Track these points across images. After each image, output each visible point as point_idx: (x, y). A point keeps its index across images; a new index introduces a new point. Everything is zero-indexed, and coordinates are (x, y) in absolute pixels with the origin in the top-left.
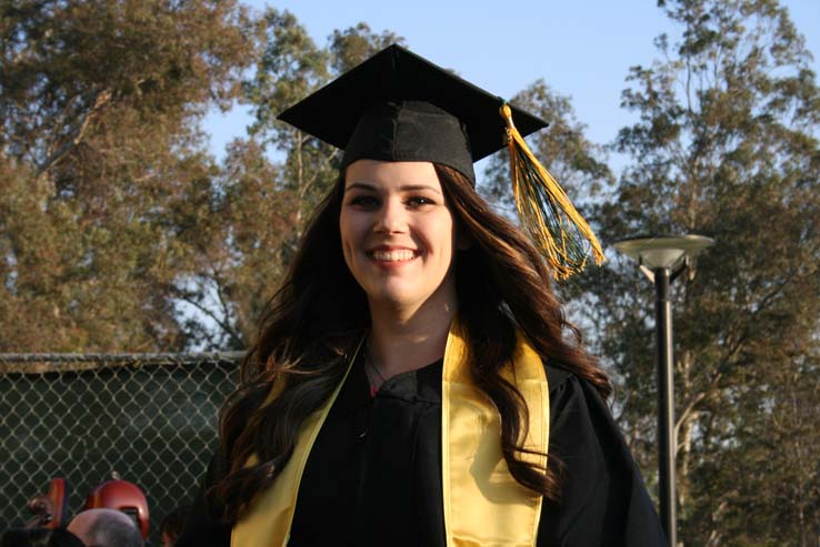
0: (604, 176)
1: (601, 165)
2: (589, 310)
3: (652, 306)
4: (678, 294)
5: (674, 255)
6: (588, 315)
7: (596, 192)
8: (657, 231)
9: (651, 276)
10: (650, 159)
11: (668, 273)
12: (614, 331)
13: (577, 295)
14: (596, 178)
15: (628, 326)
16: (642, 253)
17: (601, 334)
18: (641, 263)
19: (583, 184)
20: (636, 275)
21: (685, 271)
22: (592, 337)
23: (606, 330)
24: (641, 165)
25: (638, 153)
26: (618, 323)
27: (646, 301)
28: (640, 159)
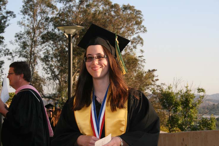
0: (55, 9)
1: (54, 6)
2: (51, 45)
3: (67, 45)
4: (74, 42)
5: (73, 31)
6: (50, 47)
7: (53, 13)
8: (69, 24)
9: (67, 36)
10: (68, 5)
11: (72, 36)
12: (57, 51)
13: (47, 41)
14: (53, 10)
15: (61, 50)
16: (65, 30)
17: (54, 52)
18: (65, 33)
19: (50, 11)
20: (63, 36)
21: (76, 35)
22: (51, 53)
23: (55, 50)
24: (65, 7)
25: (65, 3)
26: (58, 49)
27: (66, 43)
28: (65, 5)
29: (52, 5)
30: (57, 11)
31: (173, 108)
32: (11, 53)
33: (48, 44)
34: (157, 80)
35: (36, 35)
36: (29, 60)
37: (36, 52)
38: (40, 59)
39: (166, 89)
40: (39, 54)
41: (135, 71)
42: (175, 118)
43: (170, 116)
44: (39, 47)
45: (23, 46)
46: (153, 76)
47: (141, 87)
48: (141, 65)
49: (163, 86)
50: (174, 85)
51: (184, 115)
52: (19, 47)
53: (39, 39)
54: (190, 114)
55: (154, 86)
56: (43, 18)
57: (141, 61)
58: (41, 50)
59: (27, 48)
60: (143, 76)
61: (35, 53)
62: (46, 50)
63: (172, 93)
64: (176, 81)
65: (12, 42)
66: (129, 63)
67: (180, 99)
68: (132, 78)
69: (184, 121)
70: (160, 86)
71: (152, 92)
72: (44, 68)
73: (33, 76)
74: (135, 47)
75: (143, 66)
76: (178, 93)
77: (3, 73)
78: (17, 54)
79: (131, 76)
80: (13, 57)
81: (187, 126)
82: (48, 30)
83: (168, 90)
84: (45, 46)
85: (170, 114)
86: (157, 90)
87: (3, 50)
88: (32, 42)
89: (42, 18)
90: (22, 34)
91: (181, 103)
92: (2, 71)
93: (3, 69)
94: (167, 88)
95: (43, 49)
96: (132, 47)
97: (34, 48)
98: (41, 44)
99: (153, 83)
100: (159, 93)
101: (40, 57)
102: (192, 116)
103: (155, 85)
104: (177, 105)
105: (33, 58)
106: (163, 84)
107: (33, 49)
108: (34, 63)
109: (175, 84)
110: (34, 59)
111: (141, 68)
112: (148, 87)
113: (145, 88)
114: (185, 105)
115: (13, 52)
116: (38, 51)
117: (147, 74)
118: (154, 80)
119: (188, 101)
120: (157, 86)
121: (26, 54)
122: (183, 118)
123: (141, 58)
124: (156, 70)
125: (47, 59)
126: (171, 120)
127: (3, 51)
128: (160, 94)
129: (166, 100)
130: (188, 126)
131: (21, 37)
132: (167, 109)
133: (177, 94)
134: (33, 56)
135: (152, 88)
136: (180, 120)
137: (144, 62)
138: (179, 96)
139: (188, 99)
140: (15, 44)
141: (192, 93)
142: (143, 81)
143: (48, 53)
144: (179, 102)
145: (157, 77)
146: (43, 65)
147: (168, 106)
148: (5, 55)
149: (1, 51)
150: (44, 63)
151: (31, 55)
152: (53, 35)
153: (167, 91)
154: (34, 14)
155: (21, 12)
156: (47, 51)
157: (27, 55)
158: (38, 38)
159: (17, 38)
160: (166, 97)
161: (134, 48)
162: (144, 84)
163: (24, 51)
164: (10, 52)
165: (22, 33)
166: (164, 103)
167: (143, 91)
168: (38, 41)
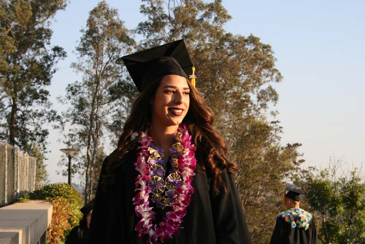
29: (128, 38)
30: (135, 48)
31: (329, 208)
32: (59, 117)
33: (120, 102)
34: (302, 161)
35: (101, 87)
36: (89, 128)
37: (100, 115)
38: (107, 128)
39: (317, 175)
40: (105, 119)
41: (265, 145)
42: (333, 226)
43: (323, 223)
44: (106, 107)
45: (80, 105)
46: (296, 154)
47: (275, 173)
48: (276, 136)
49: (312, 171)
50: (330, 170)
51: (348, 220)
52: (73, 107)
53: (106, 93)
54: (358, 218)
55: (297, 171)
56: (112, 59)
57: (276, 130)
58: (108, 112)
59: (87, 109)
60: (278, 154)
61: (99, 117)
62: (117, 112)
63: (327, 182)
64: (333, 163)
65: (62, 98)
66: (255, 132)
67: (342, 193)
68: (260, 159)
69: (349, 230)
70: (307, 172)
71: (294, 182)
72: (113, 141)
73: (95, 155)
74: (264, 106)
75: (279, 138)
76: (338, 183)
77: (46, 150)
78: (69, 119)
79: (259, 154)
80: (62, 123)
81: (352, 239)
82: (121, 78)
83: (321, 177)
84: (116, 105)
85: (323, 218)
86: (302, 178)
87: (46, 112)
88: (94, 98)
89: (110, 59)
90: (78, 86)
91: (342, 200)
92: (44, 146)
93: (46, 142)
94: (319, 174)
95: (111, 111)
96: (259, 106)
97: (97, 108)
98: (108, 102)
99: (295, 167)
100: (306, 183)
101: (107, 123)
102: (362, 223)
103: (299, 170)
104: (335, 202)
105: (95, 125)
106: (312, 169)
107: (96, 110)
108: (97, 133)
109: (332, 167)
110: (97, 126)
111: (275, 141)
112: (287, 173)
113: (282, 174)
114: (349, 203)
115: (63, 115)
116: (103, 112)
117: (285, 152)
118: (297, 162)
119: (355, 197)
120: (303, 172)
121: (84, 119)
122: (346, 226)
123: (275, 125)
124: (301, 145)
125: (118, 127)
126: (326, 228)
127: (46, 115)
128: (307, 185)
129: (317, 195)
130: (354, 240)
131: (76, 91)
132: (319, 211)
133: (336, 184)
134: (95, 122)
135: (292, 175)
136: (341, 228)
137: (281, 131)
138: (339, 188)
139: (355, 194)
140: (66, 103)
141: (361, 183)
142: (279, 164)
143: (120, 116)
144: (339, 198)
145: (302, 155)
146: (112, 137)
147: (320, 206)
148: (50, 121)
149: (43, 113)
150: (113, 133)
151: (91, 121)
152: (129, 87)
153: (319, 179)
154: (97, 52)
155: (77, 50)
156: (119, 113)
157: (85, 121)
158: (103, 92)
159: (70, 93)
160: (316, 190)
161: (262, 107)
162: (280, 167)
163: (81, 113)
164: (56, 116)
165: (78, 84)
166: (314, 199)
167: (280, 179)
168: (104, 98)
